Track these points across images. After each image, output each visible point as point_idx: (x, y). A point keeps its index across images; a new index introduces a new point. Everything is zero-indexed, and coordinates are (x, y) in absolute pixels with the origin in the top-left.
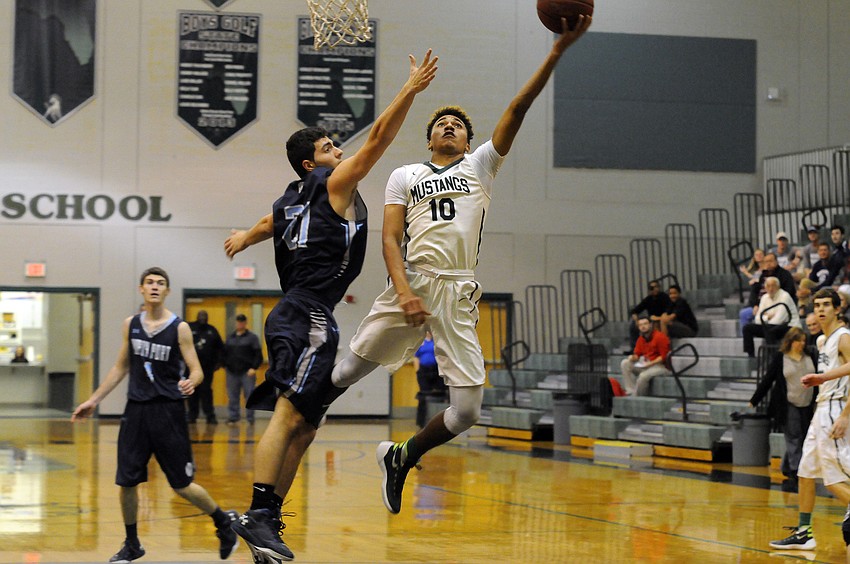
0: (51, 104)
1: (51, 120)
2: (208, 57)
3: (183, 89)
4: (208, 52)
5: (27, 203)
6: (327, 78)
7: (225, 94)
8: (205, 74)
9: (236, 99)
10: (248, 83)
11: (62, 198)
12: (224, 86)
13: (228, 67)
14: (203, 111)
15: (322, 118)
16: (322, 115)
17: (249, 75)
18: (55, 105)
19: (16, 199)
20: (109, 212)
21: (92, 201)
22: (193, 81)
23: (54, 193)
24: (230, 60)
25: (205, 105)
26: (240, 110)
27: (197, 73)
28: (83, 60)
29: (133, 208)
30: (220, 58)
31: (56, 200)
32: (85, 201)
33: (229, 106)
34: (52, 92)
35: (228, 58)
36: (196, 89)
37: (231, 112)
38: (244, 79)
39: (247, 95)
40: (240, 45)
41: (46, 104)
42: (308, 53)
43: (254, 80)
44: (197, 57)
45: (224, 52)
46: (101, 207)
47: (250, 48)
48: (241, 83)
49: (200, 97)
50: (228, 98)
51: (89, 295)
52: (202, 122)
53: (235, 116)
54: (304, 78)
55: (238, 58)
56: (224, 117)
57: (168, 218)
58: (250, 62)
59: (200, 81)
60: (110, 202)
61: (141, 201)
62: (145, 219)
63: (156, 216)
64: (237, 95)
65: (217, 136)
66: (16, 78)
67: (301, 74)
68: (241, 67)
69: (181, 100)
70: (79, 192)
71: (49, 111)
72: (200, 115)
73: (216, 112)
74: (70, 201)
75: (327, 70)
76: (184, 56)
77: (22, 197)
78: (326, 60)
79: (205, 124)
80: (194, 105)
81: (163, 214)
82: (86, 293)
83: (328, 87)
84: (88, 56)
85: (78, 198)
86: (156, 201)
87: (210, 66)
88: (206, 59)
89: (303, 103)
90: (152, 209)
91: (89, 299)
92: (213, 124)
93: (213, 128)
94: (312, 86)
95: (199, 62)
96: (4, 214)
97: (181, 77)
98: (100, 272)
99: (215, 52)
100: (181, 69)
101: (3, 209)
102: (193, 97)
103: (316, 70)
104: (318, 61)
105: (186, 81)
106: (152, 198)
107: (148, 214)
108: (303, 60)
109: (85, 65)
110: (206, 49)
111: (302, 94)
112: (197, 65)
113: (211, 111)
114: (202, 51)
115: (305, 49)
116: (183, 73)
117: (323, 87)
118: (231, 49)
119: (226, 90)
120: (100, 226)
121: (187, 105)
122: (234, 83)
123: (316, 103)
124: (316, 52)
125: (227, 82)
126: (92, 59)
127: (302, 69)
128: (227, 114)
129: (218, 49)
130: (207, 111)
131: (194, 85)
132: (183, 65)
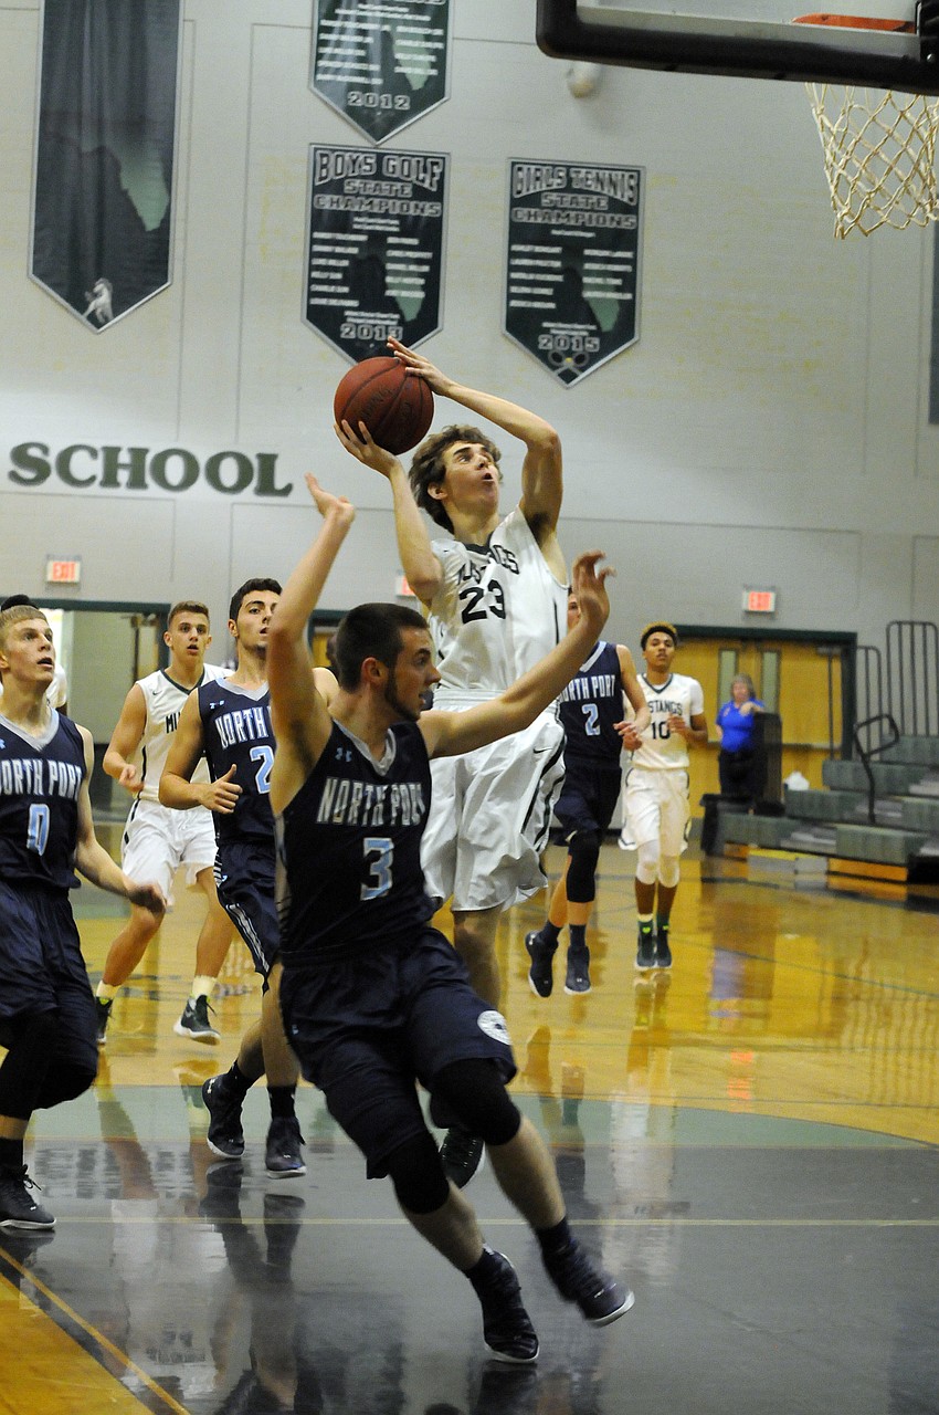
0: (96, 296)
1: (96, 321)
2: (360, 222)
3: (315, 274)
4: (359, 214)
5: (52, 459)
6: (557, 264)
7: (385, 287)
8: (354, 251)
9: (404, 294)
10: (426, 269)
11: (111, 453)
12: (385, 273)
13: (391, 240)
14: (347, 313)
15: (547, 331)
16: (546, 325)
17: (427, 255)
18: (102, 298)
19: (34, 452)
20: (189, 480)
21: (162, 458)
22: (332, 262)
23: (98, 445)
24: (396, 229)
25: (354, 303)
26: (411, 314)
27: (339, 250)
28: (151, 223)
29: (229, 472)
30: (379, 225)
31: (101, 455)
32: (149, 458)
33: (392, 305)
34: (99, 275)
35: (393, 226)
36: (339, 276)
37: (397, 316)
38: (419, 262)
39: (423, 288)
40: (413, 203)
41: (87, 294)
42: (525, 220)
43: (435, 264)
44: (341, 222)
45: (386, 215)
46: (175, 470)
47: (429, 210)
48: (413, 268)
49: (345, 290)
50: (389, 293)
51: (151, 617)
52: (346, 331)
53: (401, 322)
54: (517, 262)
55: (408, 226)
56: (383, 325)
57: (287, 490)
58: (429, 234)
59: (345, 263)
60: (190, 461)
61: (243, 461)
62: (249, 492)
63: (267, 487)
64: (406, 289)
66: (38, 249)
67: (512, 255)
68: (414, 242)
69: (312, 294)
71: (91, 308)
72: (344, 319)
73: (372, 315)
74: (124, 458)
75: (557, 250)
76: (318, 220)
77: (45, 450)
78: (555, 232)
79: (352, 335)
80: (333, 302)
81: (279, 484)
82: (146, 614)
83: (559, 278)
84: (160, 215)
85: (138, 454)
86: (268, 461)
87: (363, 238)
88: (355, 226)
89: (514, 303)
90: (261, 475)
91: (152, 623)
92: (365, 336)
93: (365, 342)
94: (531, 277)
95: (344, 231)
96: (14, 476)
97: (313, 255)
98: (172, 578)
99: (371, 215)
100: (313, 241)
101: (11, 467)
102: (332, 289)
103: (538, 249)
104: (542, 235)
105: (322, 262)
106: (260, 456)
107: (254, 483)
108: (518, 232)
109: (155, 231)
110: (356, 209)
111: (514, 289)
112: (340, 236)
113: (363, 314)
114: (349, 212)
115: (523, 215)
116: (317, 248)
117: (550, 278)
118: (397, 211)
119: (389, 279)
120: (173, 500)
121: (323, 301)
122: (401, 267)
123: (537, 305)
124: (539, 220)
125: (390, 266)
126: (166, 222)
127: (516, 248)
128: (389, 320)
129: (376, 210)
130: (355, 314)
131: (335, 269)
132: (317, 235)
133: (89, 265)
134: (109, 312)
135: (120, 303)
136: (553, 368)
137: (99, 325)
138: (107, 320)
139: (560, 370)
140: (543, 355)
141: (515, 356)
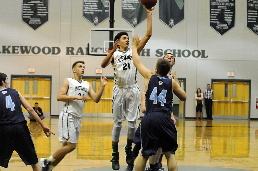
0: (171, 22)
1: (171, 26)
2: (219, 7)
3: (211, 17)
4: (219, 6)
5: (163, 52)
6: (256, 14)
7: (224, 19)
8: (218, 12)
9: (228, 20)
10: (232, 15)
11: (174, 51)
12: (224, 16)
13: (225, 10)
14: (217, 24)
15: (255, 26)
16: (254, 25)
17: (232, 13)
18: (172, 22)
19: (160, 51)
20: (189, 55)
21: (183, 52)
22: (214, 15)
23: (172, 49)
24: (226, 8)
25: (219, 22)
26: (229, 24)
27: (216, 12)
28: (181, 8)
29: (196, 54)
30: (223, 8)
31: (172, 51)
32: (181, 52)
33: (226, 22)
34: (171, 18)
35: (226, 7)
36: (216, 17)
37: (227, 24)
38: (230, 14)
39: (231, 19)
40: (229, 4)
41: (169, 21)
42: (250, 6)
43: (234, 14)
44: (216, 7)
45: (224, 6)
46: (186, 53)
47: (232, 4)
48: (229, 15)
49: (217, 20)
50: (225, 20)
51: (183, 81)
52: (217, 27)
53: (228, 25)
54: (249, 14)
55: (228, 8)
56: (225, 26)
57: (207, 57)
58: (232, 9)
59: (217, 15)
60: (189, 52)
61: (199, 51)
62: (200, 57)
63: (203, 56)
64: (228, 19)
65: (222, 32)
66: (160, 14)
67: (248, 12)
68: (230, 10)
69: (211, 21)
70: (180, 49)
71: (170, 24)
72: (217, 25)
73: (222, 24)
74: (177, 51)
75: (256, 11)
76: (212, 7)
77: (162, 50)
78: (256, 8)
79: (219, 28)
80: (215, 22)
81: (206, 56)
82: (181, 80)
83: (257, 16)
84: (182, 7)
85: (179, 51)
86: (203, 52)
87: (220, 10)
88: (219, 8)
89: (248, 21)
90: (202, 54)
91: (183, 82)
92: (221, 28)
93: (221, 29)
94: (252, 16)
95: (216, 9)
96: (156, 55)
97: (211, 13)
98: (186, 74)
99: (221, 6)
100: (211, 11)
101: (156, 54)
102: (215, 19)
103: (253, 11)
104: (253, 9)
105: (212, 15)
106: (202, 51)
107: (201, 56)
108: (249, 8)
109: (182, 10)
110: (219, 5)
111: (248, 19)
112: (216, 10)
113: (220, 24)
114: (217, 5)
115: (250, 5)
116: (211, 12)
117: (255, 16)
118: (226, 5)
119: (225, 17)
120: (186, 59)
121: (213, 22)
122: (227, 15)
123: (253, 21)
124: (253, 6)
125: (225, 15)
126: (183, 8)
127: (248, 11)
128: (225, 25)
129: (222, 5)
130: (219, 24)
131: (215, 16)
132: (211, 10)
133: (169, 16)
134: (173, 25)
135: (175, 23)
136: (256, 33)
137: (171, 27)
138: (173, 26)
139: (257, 34)
140: (254, 31)
141: (249, 31)
